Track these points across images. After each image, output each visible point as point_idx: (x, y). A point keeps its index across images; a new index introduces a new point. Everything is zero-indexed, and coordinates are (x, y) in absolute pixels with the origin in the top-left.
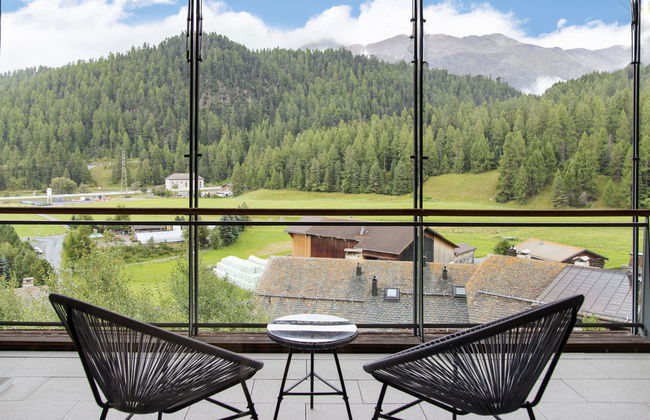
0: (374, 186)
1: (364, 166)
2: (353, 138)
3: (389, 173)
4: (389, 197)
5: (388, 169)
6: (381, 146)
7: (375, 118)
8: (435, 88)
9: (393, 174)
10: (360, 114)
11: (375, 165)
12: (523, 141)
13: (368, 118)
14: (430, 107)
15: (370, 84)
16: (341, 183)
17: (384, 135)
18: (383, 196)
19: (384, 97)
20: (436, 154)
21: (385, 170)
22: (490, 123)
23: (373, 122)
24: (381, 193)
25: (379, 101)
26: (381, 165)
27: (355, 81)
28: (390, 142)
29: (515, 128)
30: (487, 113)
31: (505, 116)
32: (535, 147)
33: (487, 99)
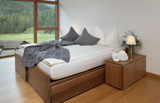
0: (12, 31)
1: (9, 26)
2: (6, 19)
3: (17, 28)
4: (17, 34)
5: (17, 26)
6: (14, 21)
7: (13, 14)
8: (30, 6)
9: (18, 28)
10: (9, 12)
11: (13, 26)
12: (50, 19)
13: (11, 13)
14: (28, 11)
15: (12, 5)
16: (2, 31)
17: (15, 18)
18: (15, 34)
19: (16, 8)
20: (29, 22)
21: (16, 27)
22: (43, 15)
23: (12, 15)
24: (14, 33)
25: (14, 9)
26: (15, 26)
27: (7, 4)
28: (17, 20)
29: (48, 16)
30: (42, 13)
31: (46, 14)
32: (52, 20)
33: (43, 10)
